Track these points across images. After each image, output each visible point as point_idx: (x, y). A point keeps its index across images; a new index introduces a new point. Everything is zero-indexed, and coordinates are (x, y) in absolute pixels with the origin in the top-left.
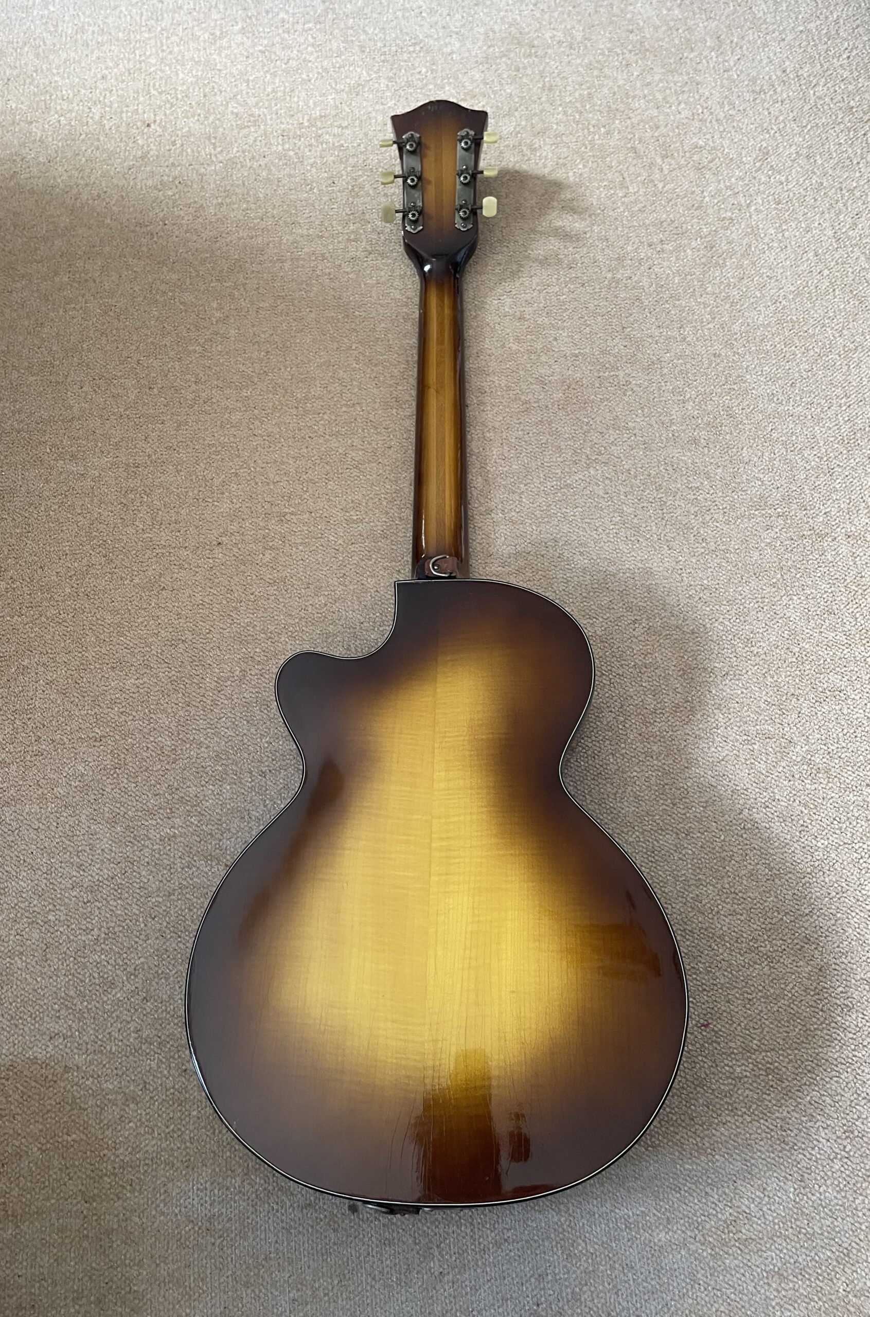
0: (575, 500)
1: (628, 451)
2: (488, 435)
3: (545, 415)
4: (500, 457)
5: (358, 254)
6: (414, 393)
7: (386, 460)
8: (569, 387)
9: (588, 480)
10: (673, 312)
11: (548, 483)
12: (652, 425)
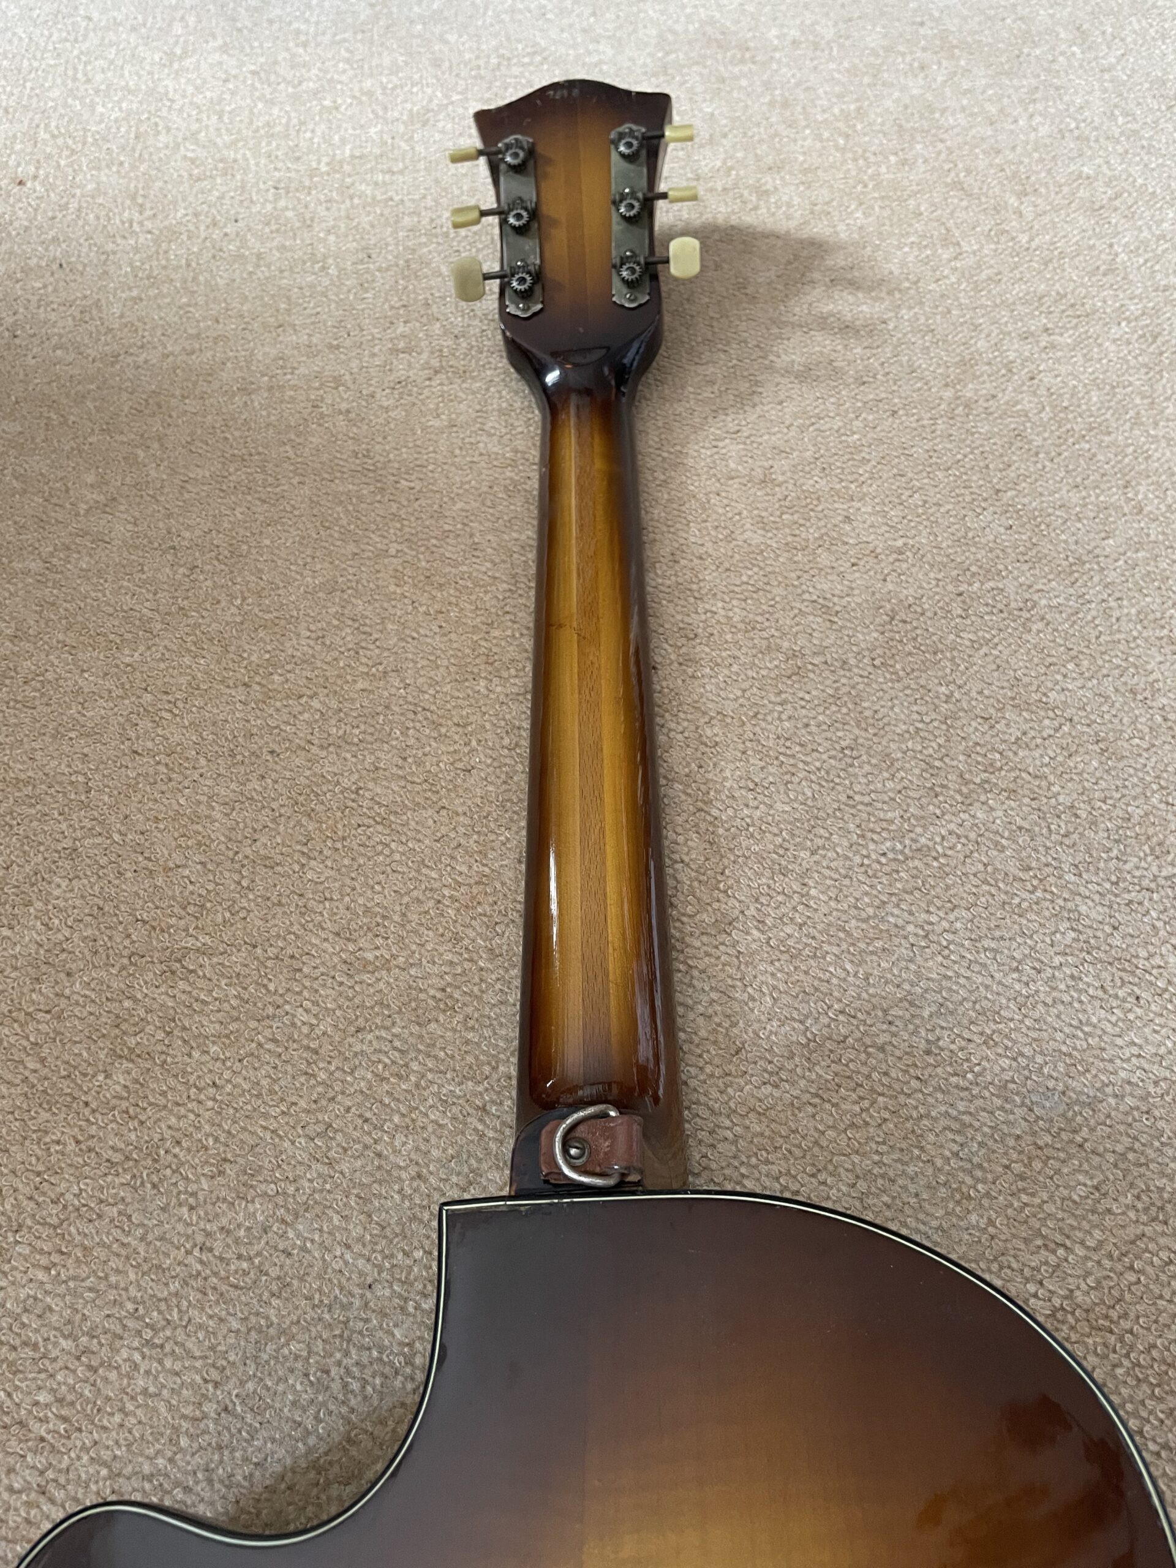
0: (948, 888)
1: (1060, 759)
2: (709, 733)
3: (843, 680)
4: (742, 784)
5: (411, 373)
6: (528, 643)
7: (457, 802)
8: (893, 619)
9: (973, 836)
10: (1100, 457)
11: (872, 846)
12: (1107, 698)
